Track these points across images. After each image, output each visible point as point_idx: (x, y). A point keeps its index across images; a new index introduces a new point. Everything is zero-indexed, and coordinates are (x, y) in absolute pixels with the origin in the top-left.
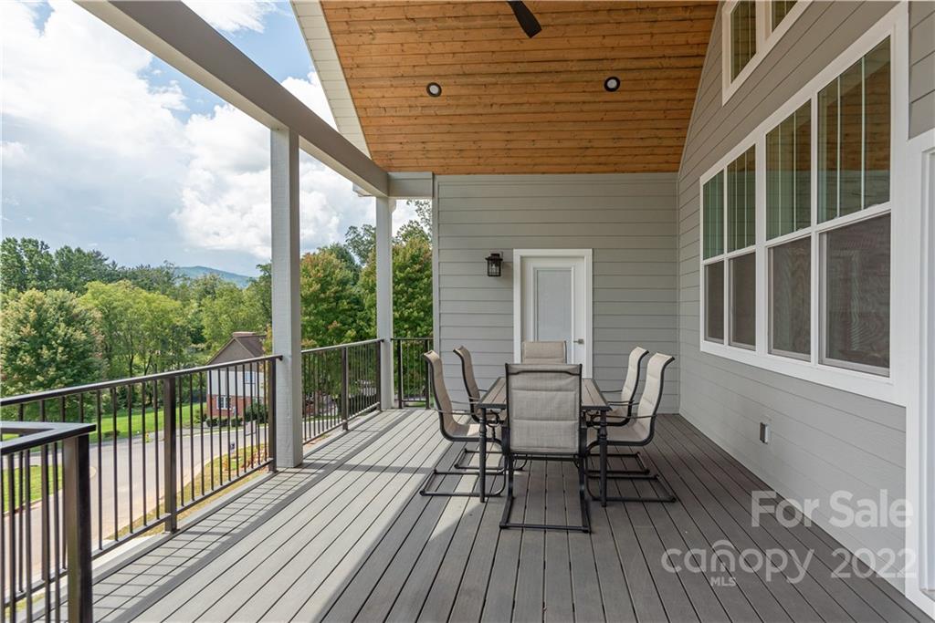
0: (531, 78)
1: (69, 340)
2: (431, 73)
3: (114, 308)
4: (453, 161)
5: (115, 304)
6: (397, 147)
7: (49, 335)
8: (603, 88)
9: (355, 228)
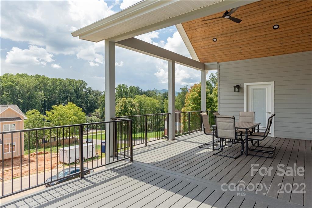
0: (246, 31)
1: (131, 111)
2: (213, 36)
3: (142, 102)
4: (223, 58)
5: (142, 101)
6: (206, 56)
7: (127, 110)
8: (273, 29)
9: (213, 74)
